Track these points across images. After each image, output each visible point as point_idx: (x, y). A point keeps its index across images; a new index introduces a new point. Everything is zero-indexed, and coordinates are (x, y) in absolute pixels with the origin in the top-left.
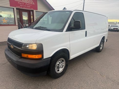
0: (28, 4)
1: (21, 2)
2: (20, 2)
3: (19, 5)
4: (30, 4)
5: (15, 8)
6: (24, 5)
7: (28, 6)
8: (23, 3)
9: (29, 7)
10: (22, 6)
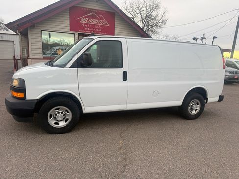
0: (98, 26)
1: (87, 24)
2: (85, 24)
3: (83, 28)
4: (101, 26)
5: (77, 34)
6: (92, 28)
7: (97, 29)
8: (90, 25)
9: (100, 32)
10: (88, 30)
